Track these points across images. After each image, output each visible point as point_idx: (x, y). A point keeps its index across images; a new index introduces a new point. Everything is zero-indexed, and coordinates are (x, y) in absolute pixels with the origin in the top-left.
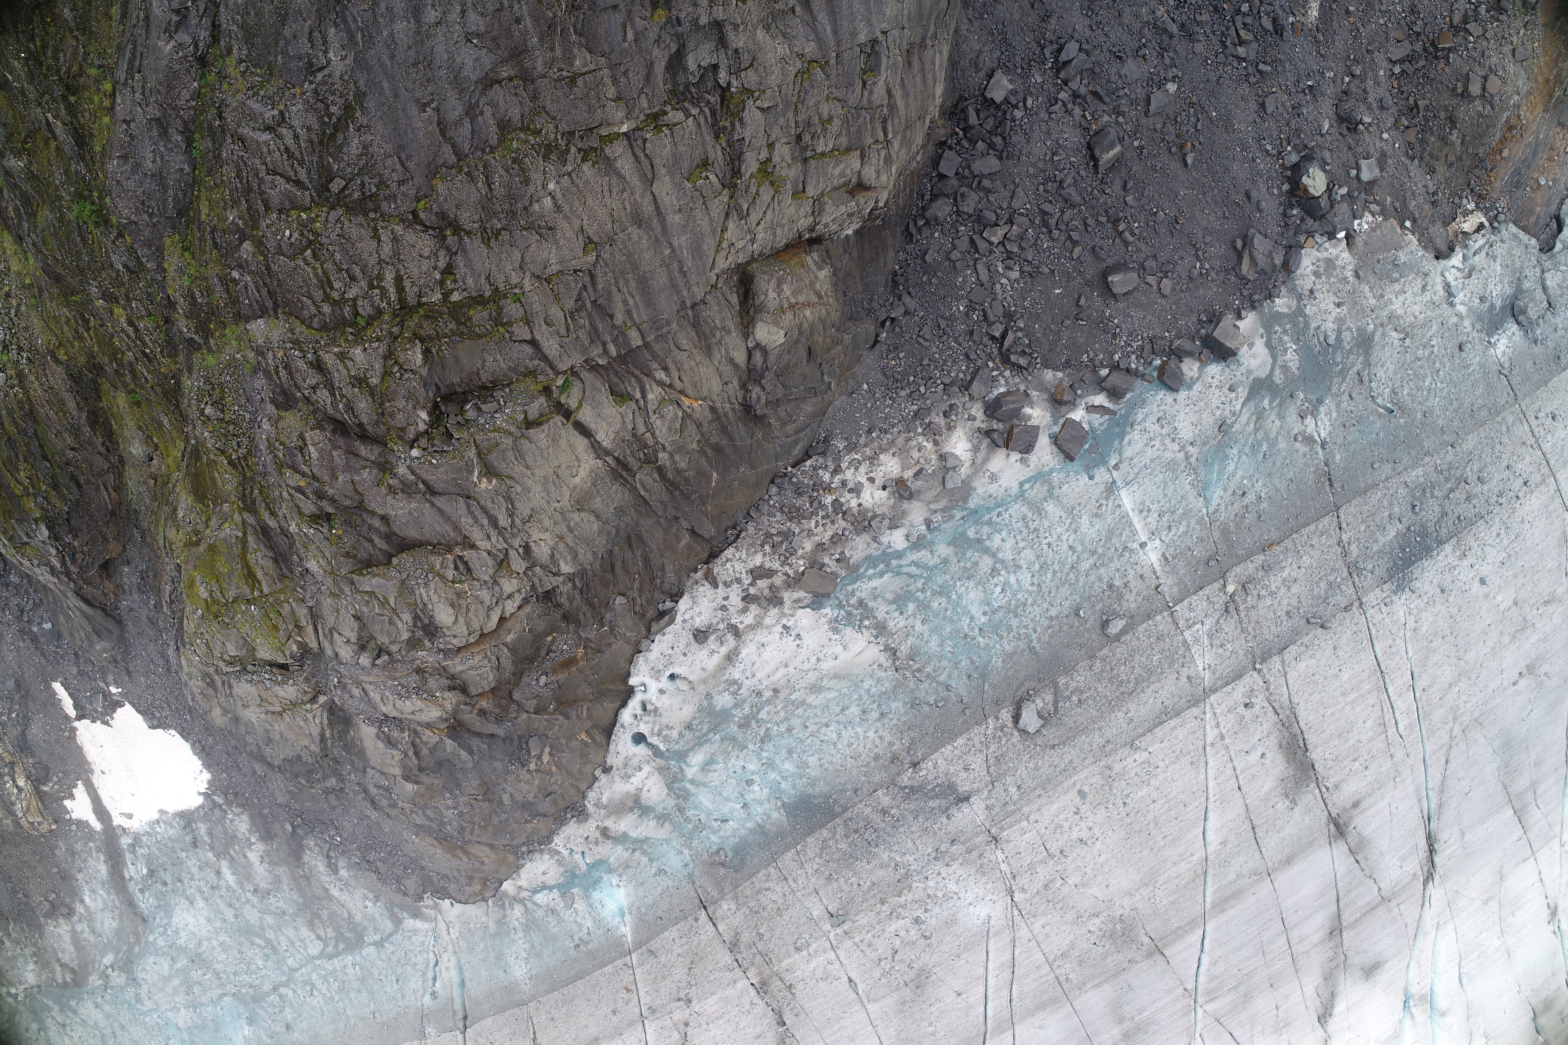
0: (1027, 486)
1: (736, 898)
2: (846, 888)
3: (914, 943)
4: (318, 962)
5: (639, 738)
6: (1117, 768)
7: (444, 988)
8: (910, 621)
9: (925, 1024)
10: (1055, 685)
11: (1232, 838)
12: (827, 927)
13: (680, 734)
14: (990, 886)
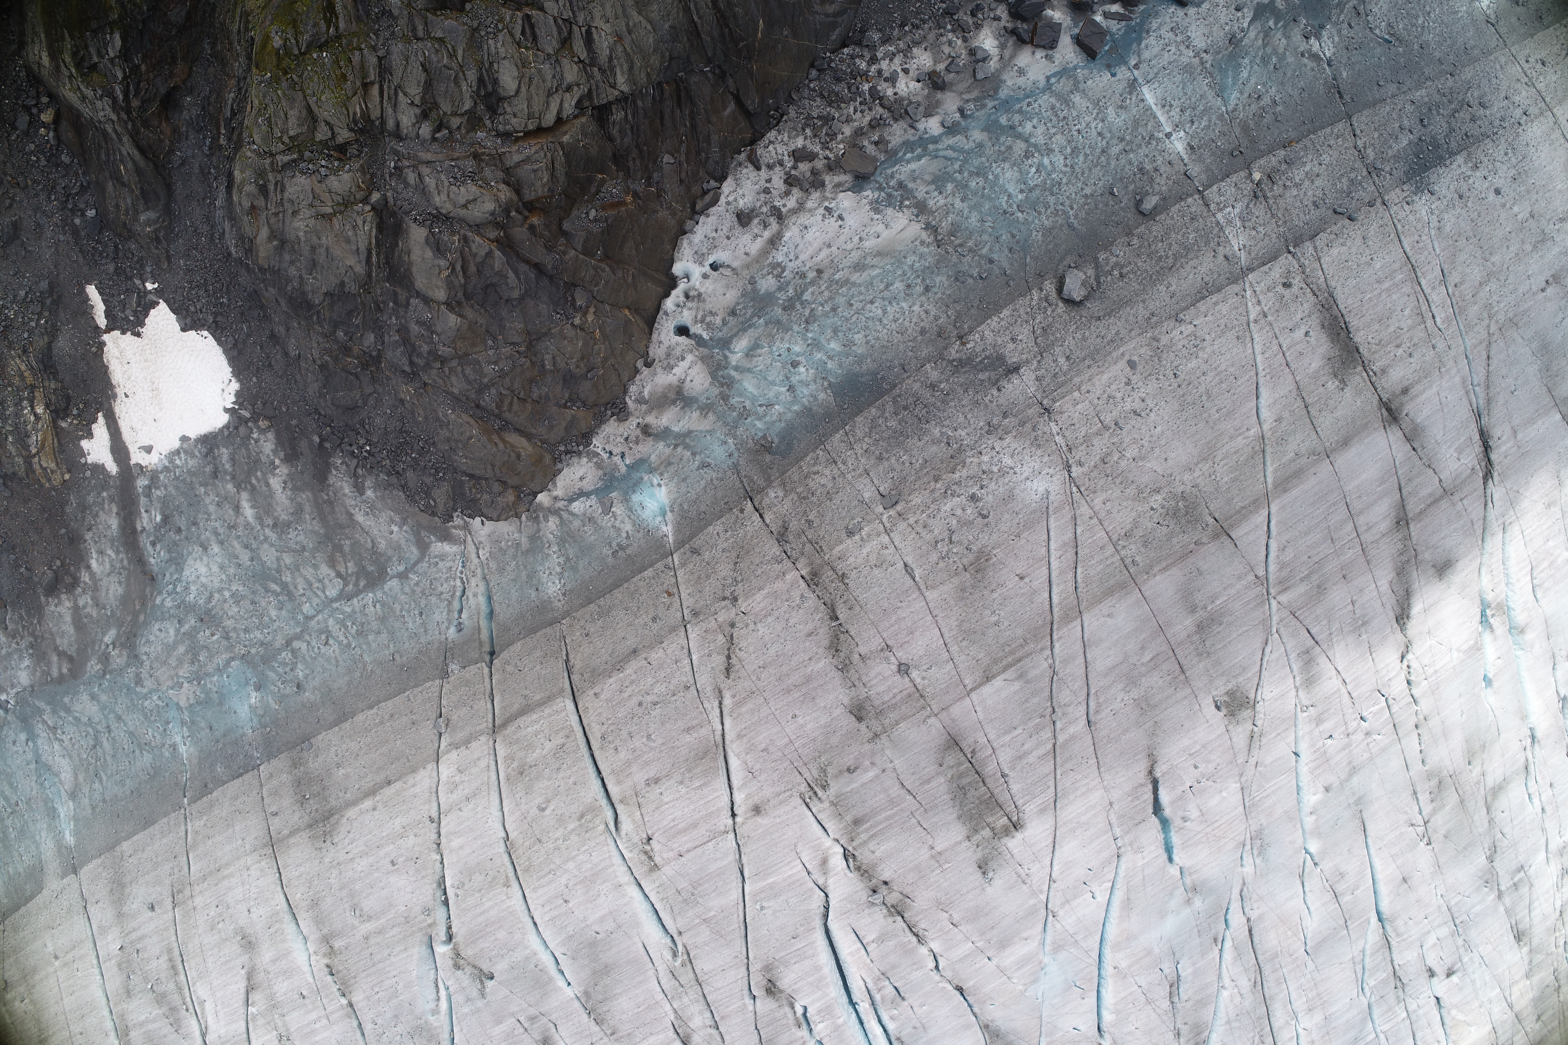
0: (1053, 80)
1: (783, 484)
2: (898, 467)
3: (971, 523)
4: (335, 605)
5: (682, 331)
6: (1165, 340)
7: (470, 617)
8: (950, 199)
9: (987, 612)
10: (1096, 259)
11: (1286, 415)
12: (880, 509)
13: (724, 322)
14: (1046, 459)
